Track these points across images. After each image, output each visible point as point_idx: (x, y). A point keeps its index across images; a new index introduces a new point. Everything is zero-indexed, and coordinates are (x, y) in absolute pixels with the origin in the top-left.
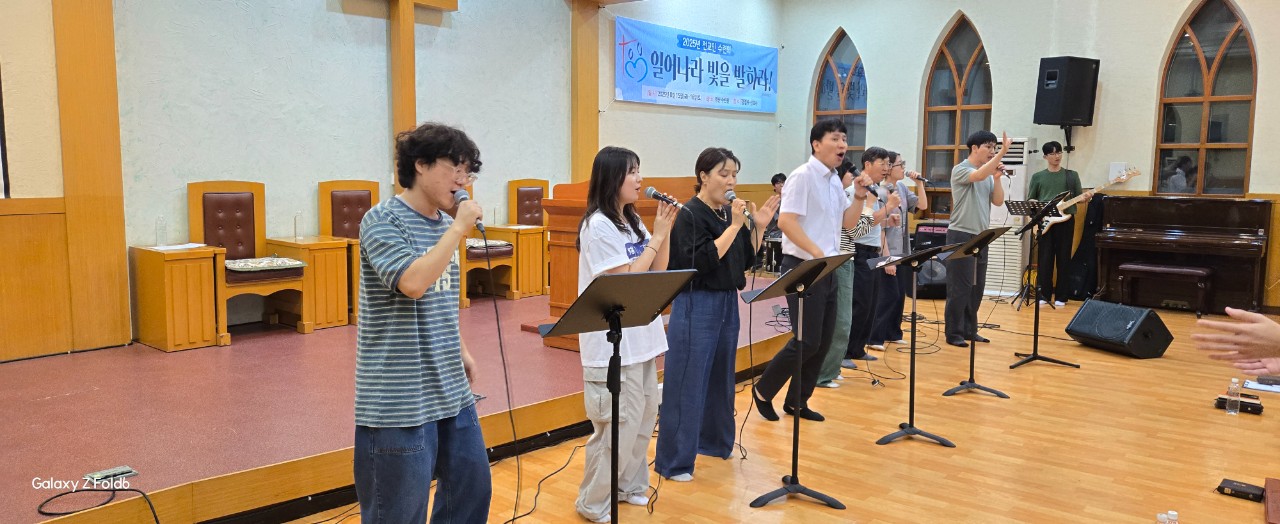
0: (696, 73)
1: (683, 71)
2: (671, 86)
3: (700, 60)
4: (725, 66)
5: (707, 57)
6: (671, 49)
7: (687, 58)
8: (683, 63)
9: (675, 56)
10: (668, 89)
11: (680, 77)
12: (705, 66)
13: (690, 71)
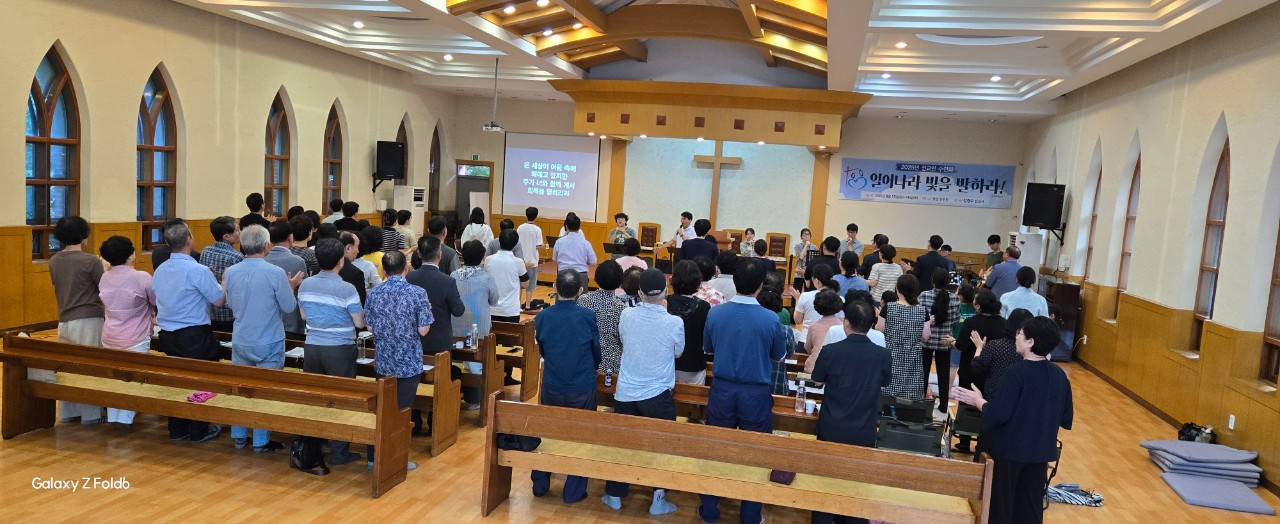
0: (915, 183)
1: (900, 182)
2: (888, 191)
3: (918, 177)
4: (945, 180)
5: (924, 175)
6: (891, 171)
7: (905, 177)
8: (900, 178)
9: (892, 175)
10: (885, 192)
11: (897, 188)
12: (923, 180)
13: (907, 184)
